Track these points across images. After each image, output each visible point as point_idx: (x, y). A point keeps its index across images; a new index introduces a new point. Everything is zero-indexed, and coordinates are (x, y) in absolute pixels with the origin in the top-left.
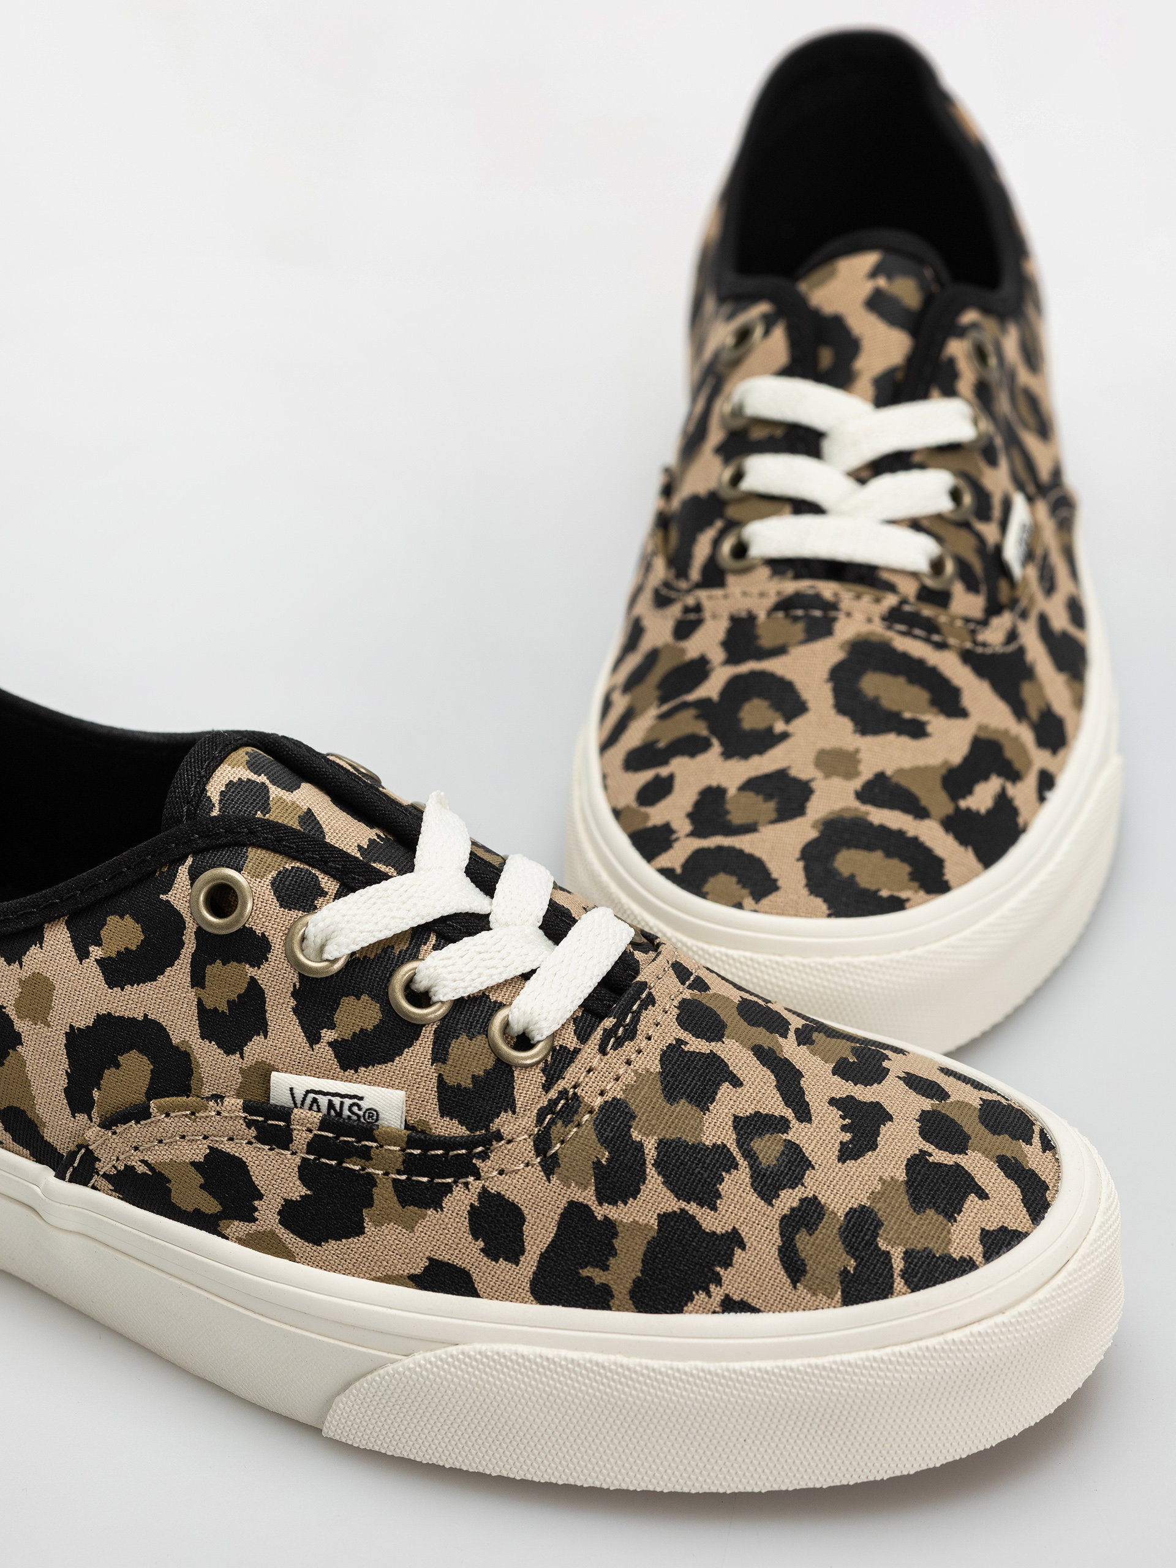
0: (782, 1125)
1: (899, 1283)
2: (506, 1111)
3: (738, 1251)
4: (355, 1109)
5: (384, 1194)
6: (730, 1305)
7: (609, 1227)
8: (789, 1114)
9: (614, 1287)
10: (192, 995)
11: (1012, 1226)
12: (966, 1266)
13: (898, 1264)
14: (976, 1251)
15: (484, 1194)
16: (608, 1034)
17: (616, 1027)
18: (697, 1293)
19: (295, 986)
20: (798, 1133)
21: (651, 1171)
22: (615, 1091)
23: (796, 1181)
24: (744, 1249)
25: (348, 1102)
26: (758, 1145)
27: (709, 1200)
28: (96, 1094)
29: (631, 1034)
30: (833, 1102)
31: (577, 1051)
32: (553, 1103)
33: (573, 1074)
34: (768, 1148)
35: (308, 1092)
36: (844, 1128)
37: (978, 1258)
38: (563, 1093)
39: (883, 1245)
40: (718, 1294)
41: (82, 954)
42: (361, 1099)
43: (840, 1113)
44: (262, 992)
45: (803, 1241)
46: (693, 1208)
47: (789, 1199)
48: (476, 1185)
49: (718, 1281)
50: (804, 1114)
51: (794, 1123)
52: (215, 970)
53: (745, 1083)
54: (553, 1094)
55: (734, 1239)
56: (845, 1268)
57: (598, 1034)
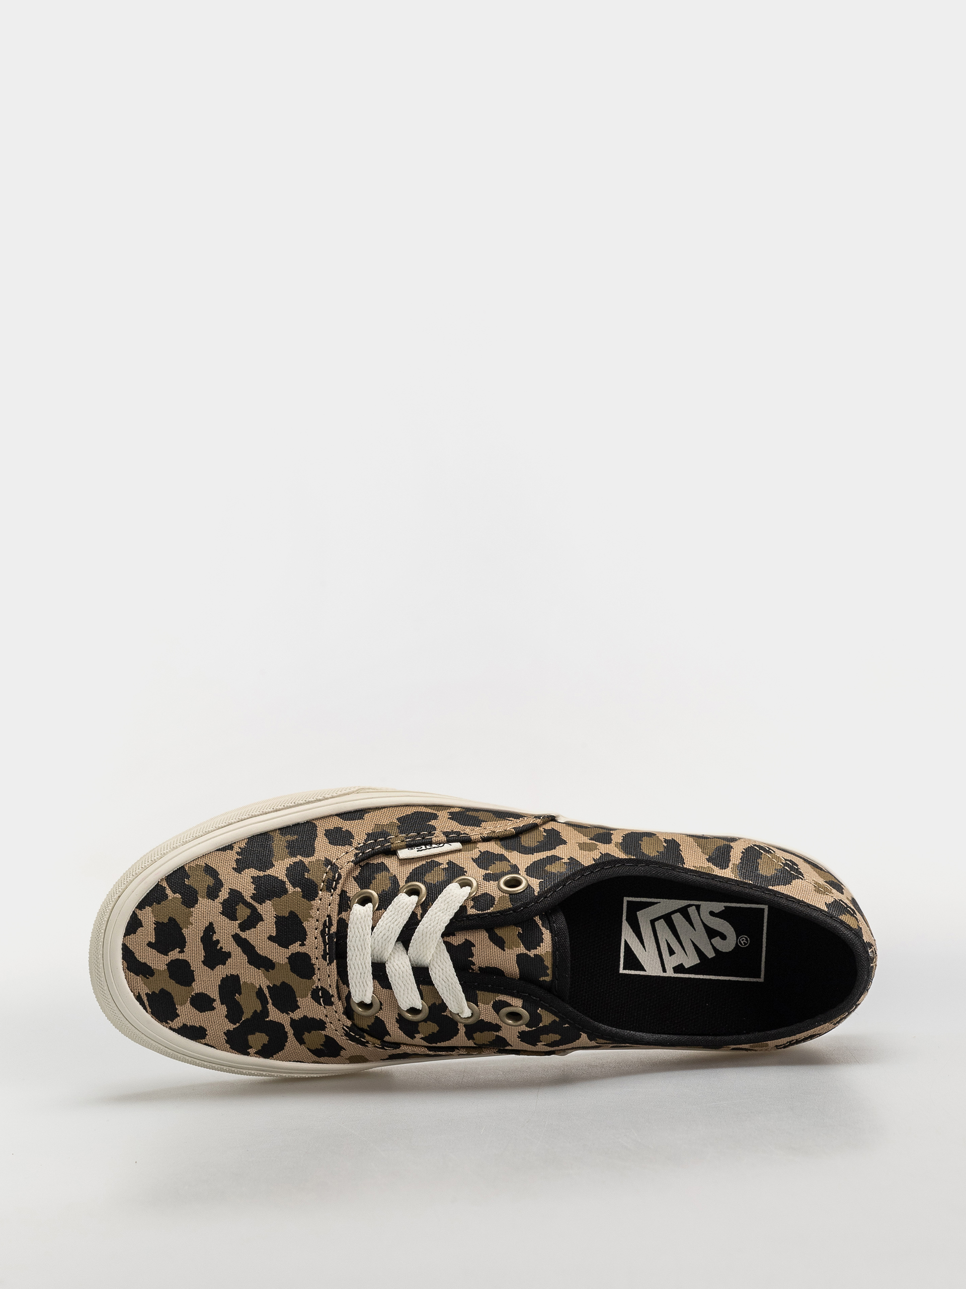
0: (244, 927)
1: (165, 884)
2: (357, 876)
3: (235, 866)
5: (394, 831)
6: (230, 847)
7: (293, 854)
8: (243, 935)
10: (514, 862)
11: (132, 936)
12: (141, 906)
13: (169, 891)
14: (141, 915)
15: (350, 844)
16: (331, 924)
17: (329, 930)
18: (245, 847)
19: (466, 873)
20: (233, 927)
21: (286, 879)
22: (316, 903)
23: (225, 903)
24: (233, 868)
26: (248, 912)
27: (255, 880)
28: (546, 834)
29: (323, 933)
30: (228, 955)
31: (340, 913)
32: (337, 883)
33: (336, 898)
34: (243, 913)
35: (443, 846)
36: (218, 942)
37: (138, 912)
38: (335, 889)
39: (178, 896)
40: (236, 849)
41: (572, 859)
42: (418, 851)
43: (224, 950)
44: (481, 868)
45: (210, 881)
46: (261, 874)
47: (224, 894)
48: (355, 844)
49: (238, 853)
50: (236, 937)
51: (238, 931)
52: (507, 868)
53: (268, 940)
54: (339, 886)
55: (239, 869)
56: (189, 880)
57: (335, 923)
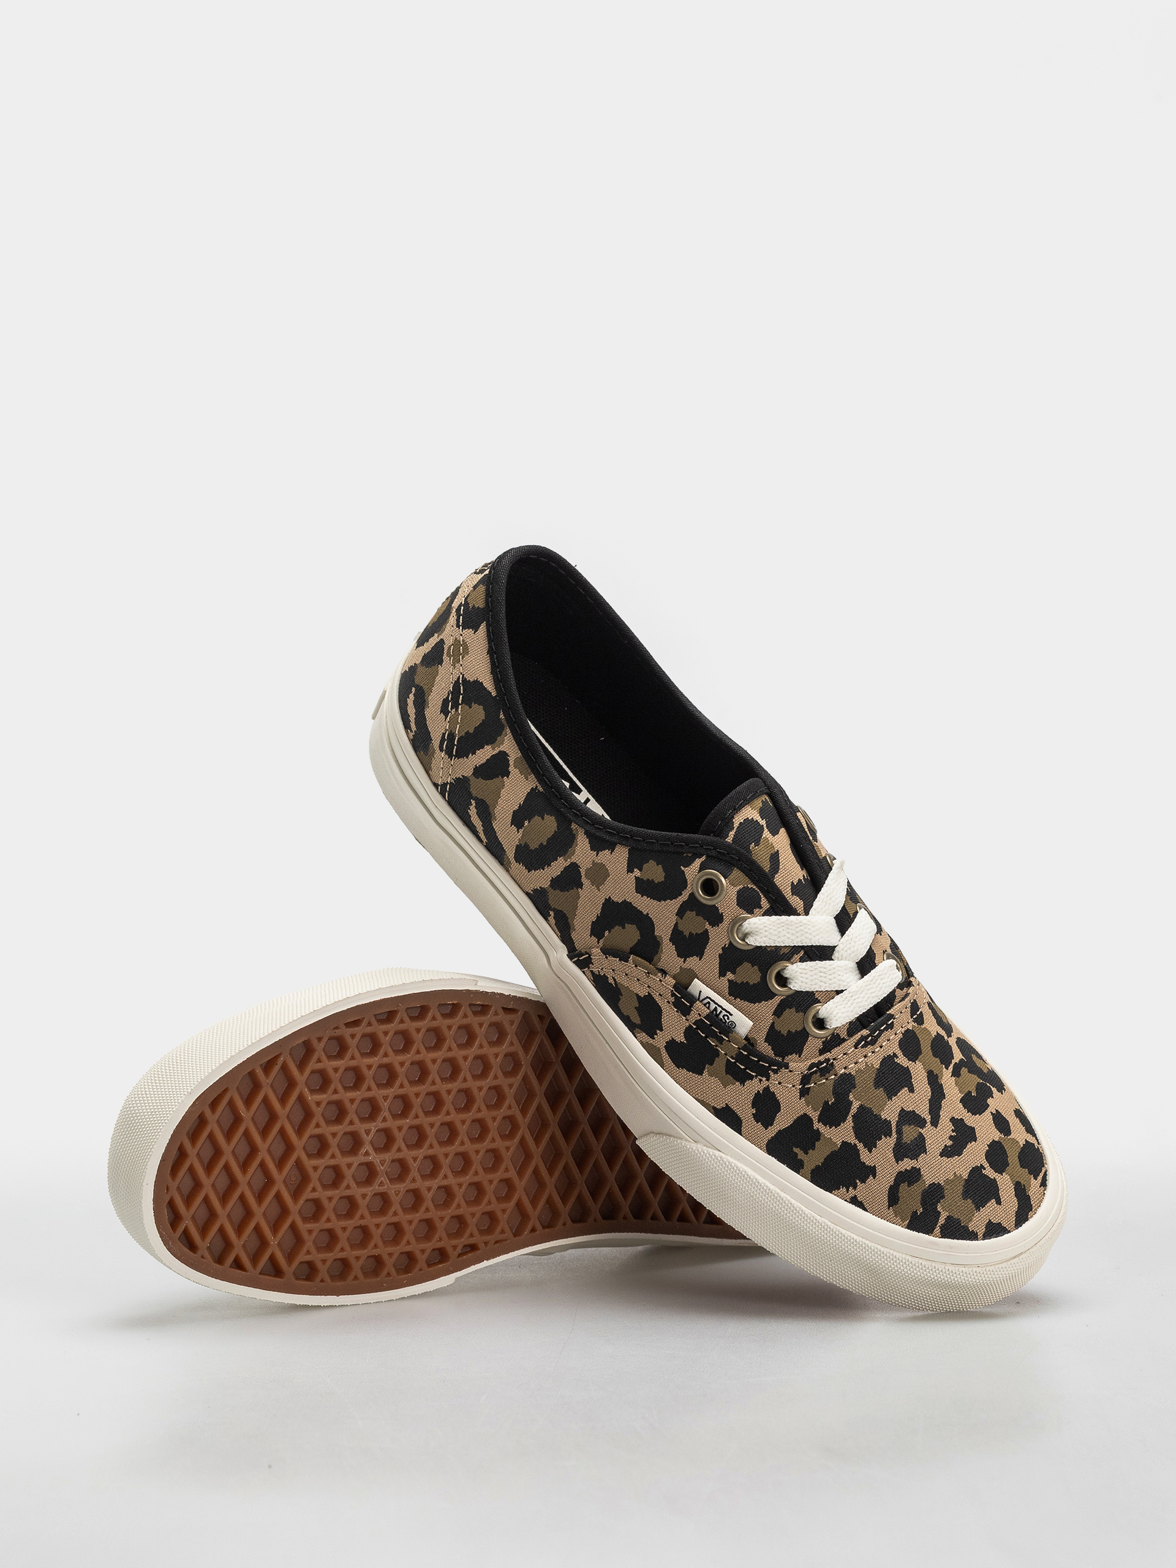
0: (921, 1123)
1: (937, 1230)
2: (796, 1054)
3: (871, 1177)
4: (726, 1018)
5: (720, 1063)
6: (854, 1201)
7: (817, 1135)
8: (928, 1118)
9: (806, 1164)
10: (674, 918)
11: (1004, 1224)
12: (972, 1236)
13: (942, 1221)
14: (981, 1231)
15: (767, 1089)
16: (863, 1038)
17: (868, 1036)
18: (843, 1187)
19: (725, 945)
20: (928, 1131)
21: (850, 1118)
22: (852, 1068)
23: (915, 1157)
24: (874, 1178)
25: (724, 1013)
26: (906, 1129)
27: (870, 1146)
28: (607, 933)
29: (873, 1042)
30: (953, 1120)
31: (844, 1040)
32: (820, 1063)
33: (837, 1052)
34: (910, 1133)
35: (707, 997)
36: (951, 1138)
37: (980, 1235)
38: (827, 1060)
39: (939, 1208)
40: (852, 1192)
41: (630, 870)
42: (731, 1015)
43: (953, 1127)
44: (708, 939)
45: (903, 1187)
46: (860, 1146)
47: (907, 1164)
48: (765, 1083)
49: (855, 1188)
50: (935, 1122)
51: (928, 1124)
52: (690, 915)
53: (915, 1091)
54: (822, 1058)
55: (872, 1171)
56: (916, 1211)
57: (858, 1036)
